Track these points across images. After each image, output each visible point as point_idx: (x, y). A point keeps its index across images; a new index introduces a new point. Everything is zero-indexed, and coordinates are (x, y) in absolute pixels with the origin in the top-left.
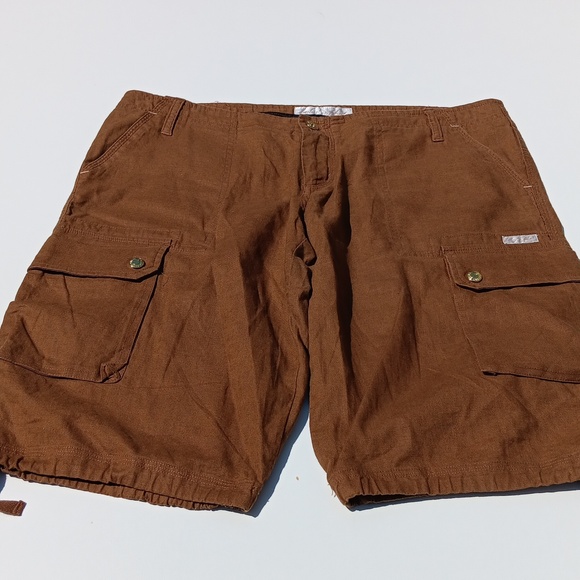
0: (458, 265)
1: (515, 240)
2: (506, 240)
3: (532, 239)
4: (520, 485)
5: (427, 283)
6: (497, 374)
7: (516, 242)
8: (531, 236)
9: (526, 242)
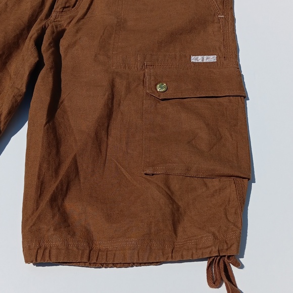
0: (153, 78)
1: (199, 59)
2: (194, 59)
3: (212, 59)
4: (155, 259)
5: (128, 89)
6: (153, 175)
7: (200, 61)
8: (212, 57)
9: (208, 61)
